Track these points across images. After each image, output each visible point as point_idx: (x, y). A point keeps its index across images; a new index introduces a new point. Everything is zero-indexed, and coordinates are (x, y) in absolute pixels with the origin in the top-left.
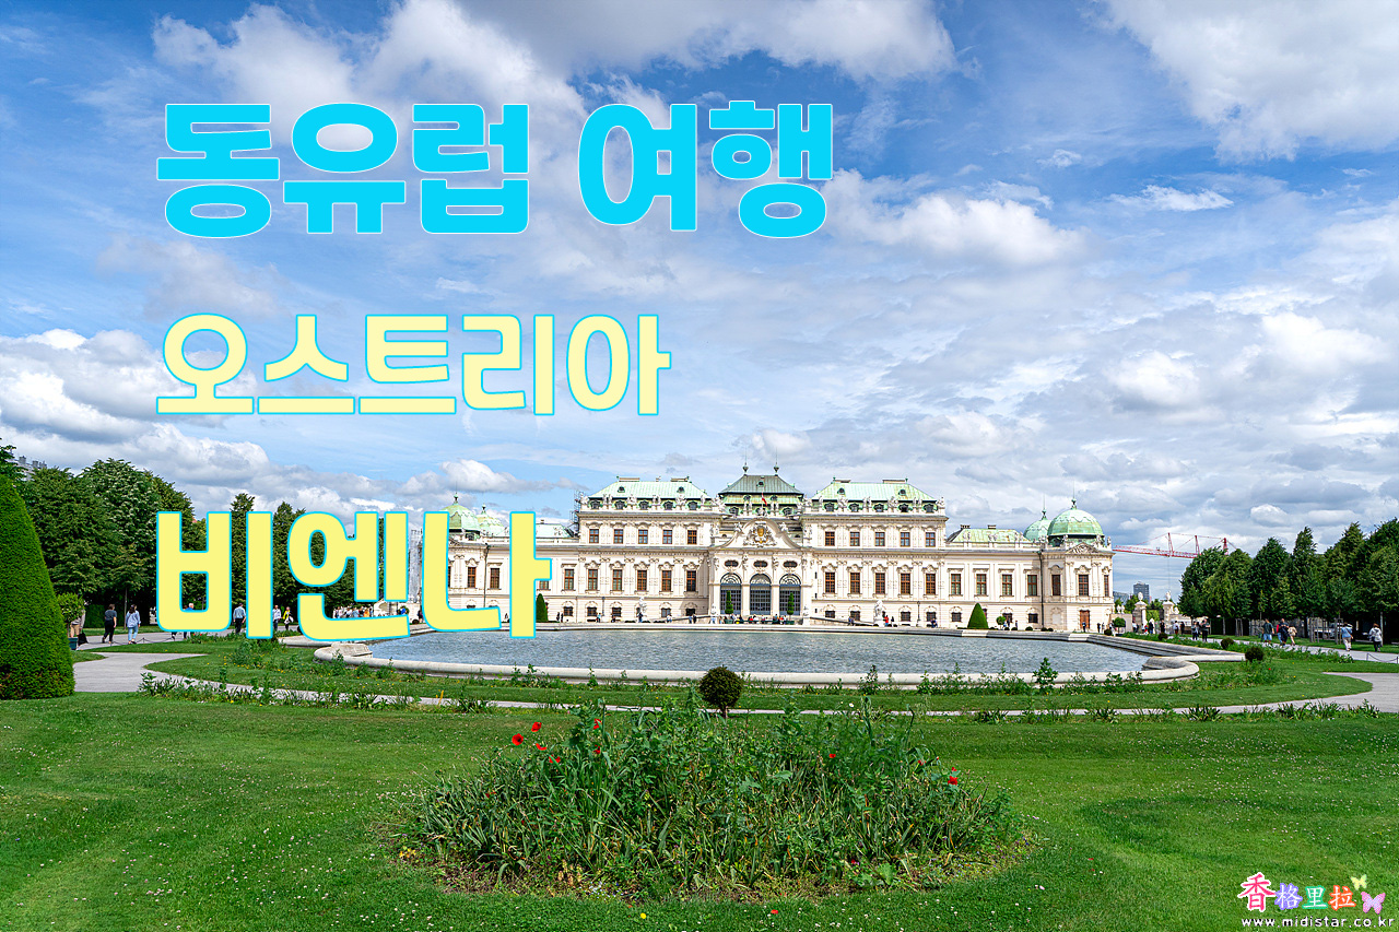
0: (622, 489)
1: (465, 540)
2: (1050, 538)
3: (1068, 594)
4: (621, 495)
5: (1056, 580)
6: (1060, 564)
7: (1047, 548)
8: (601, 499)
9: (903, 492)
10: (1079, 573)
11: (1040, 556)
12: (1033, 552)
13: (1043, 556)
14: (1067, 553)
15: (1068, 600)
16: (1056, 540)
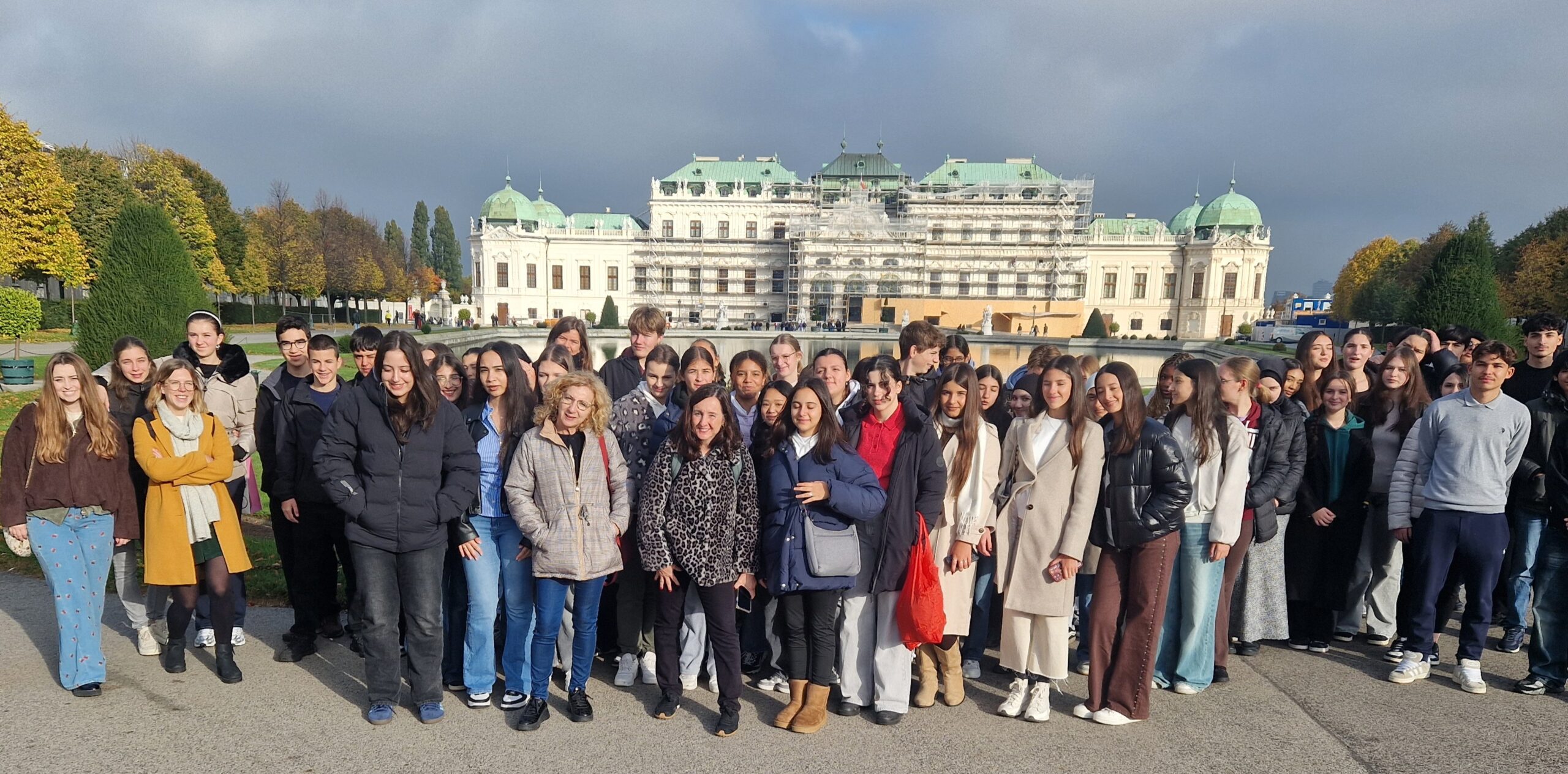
0: (699, 171)
1: (523, 232)
2: (1197, 230)
3: (1211, 295)
4: (697, 179)
5: (1199, 279)
6: (1204, 260)
7: (1192, 242)
8: (674, 184)
9: (1028, 174)
10: (1227, 270)
11: (1182, 252)
12: (1174, 246)
13: (1186, 251)
14: (1214, 247)
15: (1209, 303)
16: (1204, 231)
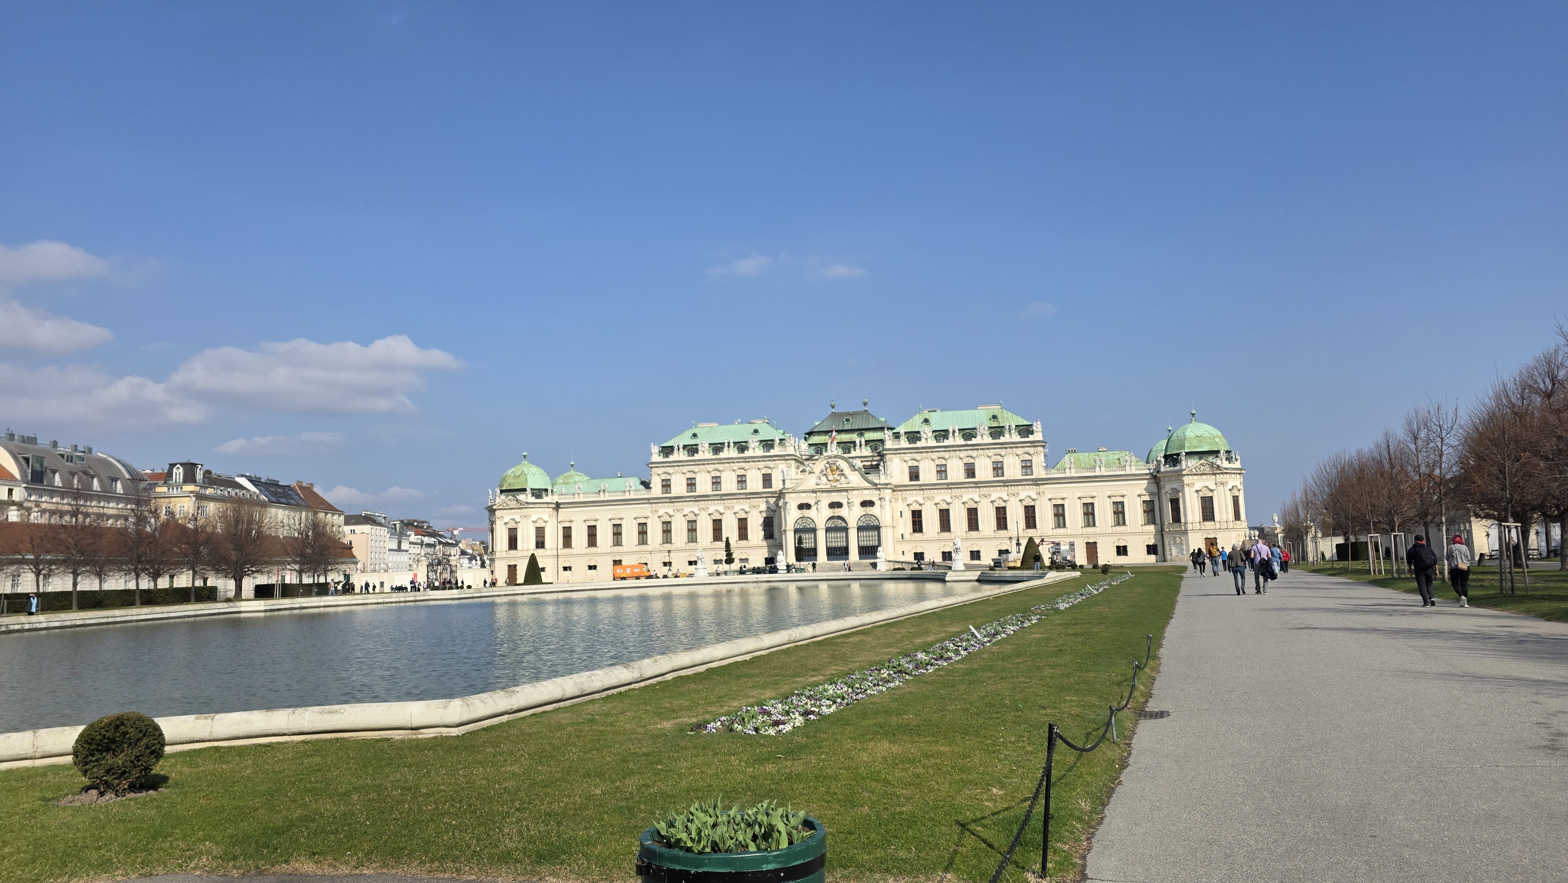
0: (695, 435)
1: (533, 500)
2: (1166, 457)
3: (1190, 519)
4: (693, 442)
5: (1175, 503)
6: (1179, 487)
7: (1163, 469)
8: (672, 448)
9: (995, 417)
10: (1201, 494)
11: (1155, 478)
12: (1147, 474)
13: (1159, 478)
14: (1184, 473)
15: (1190, 527)
16: (1172, 459)
